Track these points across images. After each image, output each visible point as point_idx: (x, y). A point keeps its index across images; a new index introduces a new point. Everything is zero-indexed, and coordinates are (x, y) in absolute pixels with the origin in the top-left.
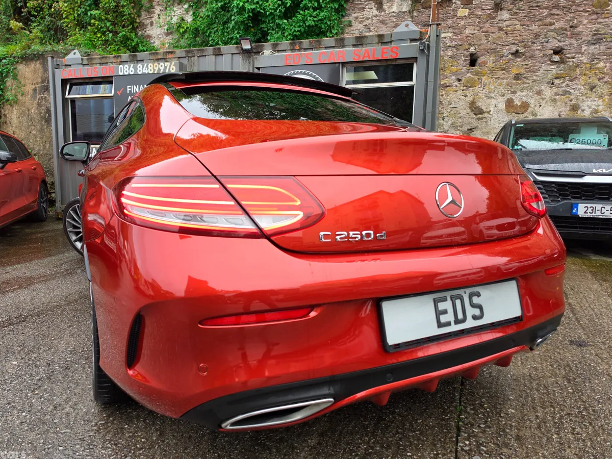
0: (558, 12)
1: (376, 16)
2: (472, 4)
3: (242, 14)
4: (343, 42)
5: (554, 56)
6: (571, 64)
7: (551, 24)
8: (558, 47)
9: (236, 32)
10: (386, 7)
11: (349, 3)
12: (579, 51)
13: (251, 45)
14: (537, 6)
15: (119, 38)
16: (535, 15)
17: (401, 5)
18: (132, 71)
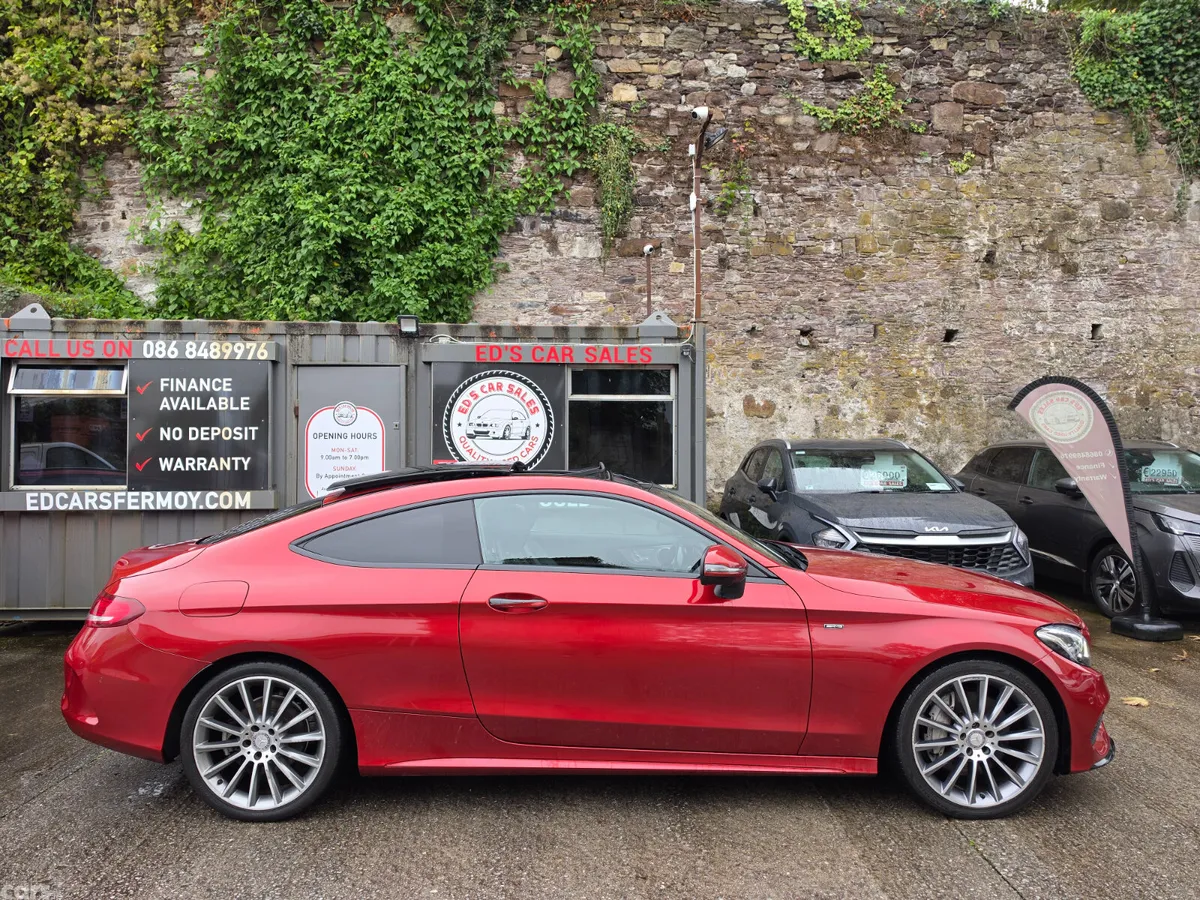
0: (802, 279)
1: (548, 261)
2: (689, 256)
3: (320, 239)
4: (567, 334)
5: (802, 338)
6: (824, 350)
7: (795, 294)
8: (806, 326)
9: (309, 267)
10: (563, 249)
11: (503, 237)
12: (832, 333)
13: (417, 327)
14: (776, 268)
15: (32, 250)
16: (773, 280)
17: (585, 248)
18: (173, 353)
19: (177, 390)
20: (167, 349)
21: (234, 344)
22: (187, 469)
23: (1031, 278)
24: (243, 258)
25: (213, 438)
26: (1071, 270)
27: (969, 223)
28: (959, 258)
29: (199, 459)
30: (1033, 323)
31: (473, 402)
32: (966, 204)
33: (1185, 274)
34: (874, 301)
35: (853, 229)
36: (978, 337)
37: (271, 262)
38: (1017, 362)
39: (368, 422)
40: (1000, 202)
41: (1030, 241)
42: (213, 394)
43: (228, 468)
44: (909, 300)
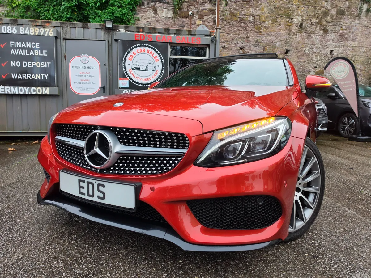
0: (241, 29)
1: (154, 17)
2: (203, 19)
3: (69, 2)
4: (169, 31)
5: (240, 50)
7: (239, 35)
8: (242, 46)
9: (65, 13)
10: (159, 13)
11: (137, 7)
12: (250, 49)
13: (112, 25)
14: (232, 25)
16: (232, 29)
17: (167, 13)
18: (15, 31)
19: (17, 46)
20: (12, 30)
21: (39, 29)
22: (23, 78)
23: (313, 33)
24: (39, 10)
25: (33, 66)
26: (326, 31)
27: (295, 13)
28: (292, 25)
29: (28, 74)
30: (313, 49)
31: (134, 56)
32: (295, 7)
33: (360, 35)
34: (264, 38)
35: (258, 13)
36: (296, 53)
37: (51, 11)
38: (307, 62)
39: (94, 62)
40: (305, 7)
41: (314, 21)
42: (32, 48)
43: (40, 78)
44: (275, 39)
